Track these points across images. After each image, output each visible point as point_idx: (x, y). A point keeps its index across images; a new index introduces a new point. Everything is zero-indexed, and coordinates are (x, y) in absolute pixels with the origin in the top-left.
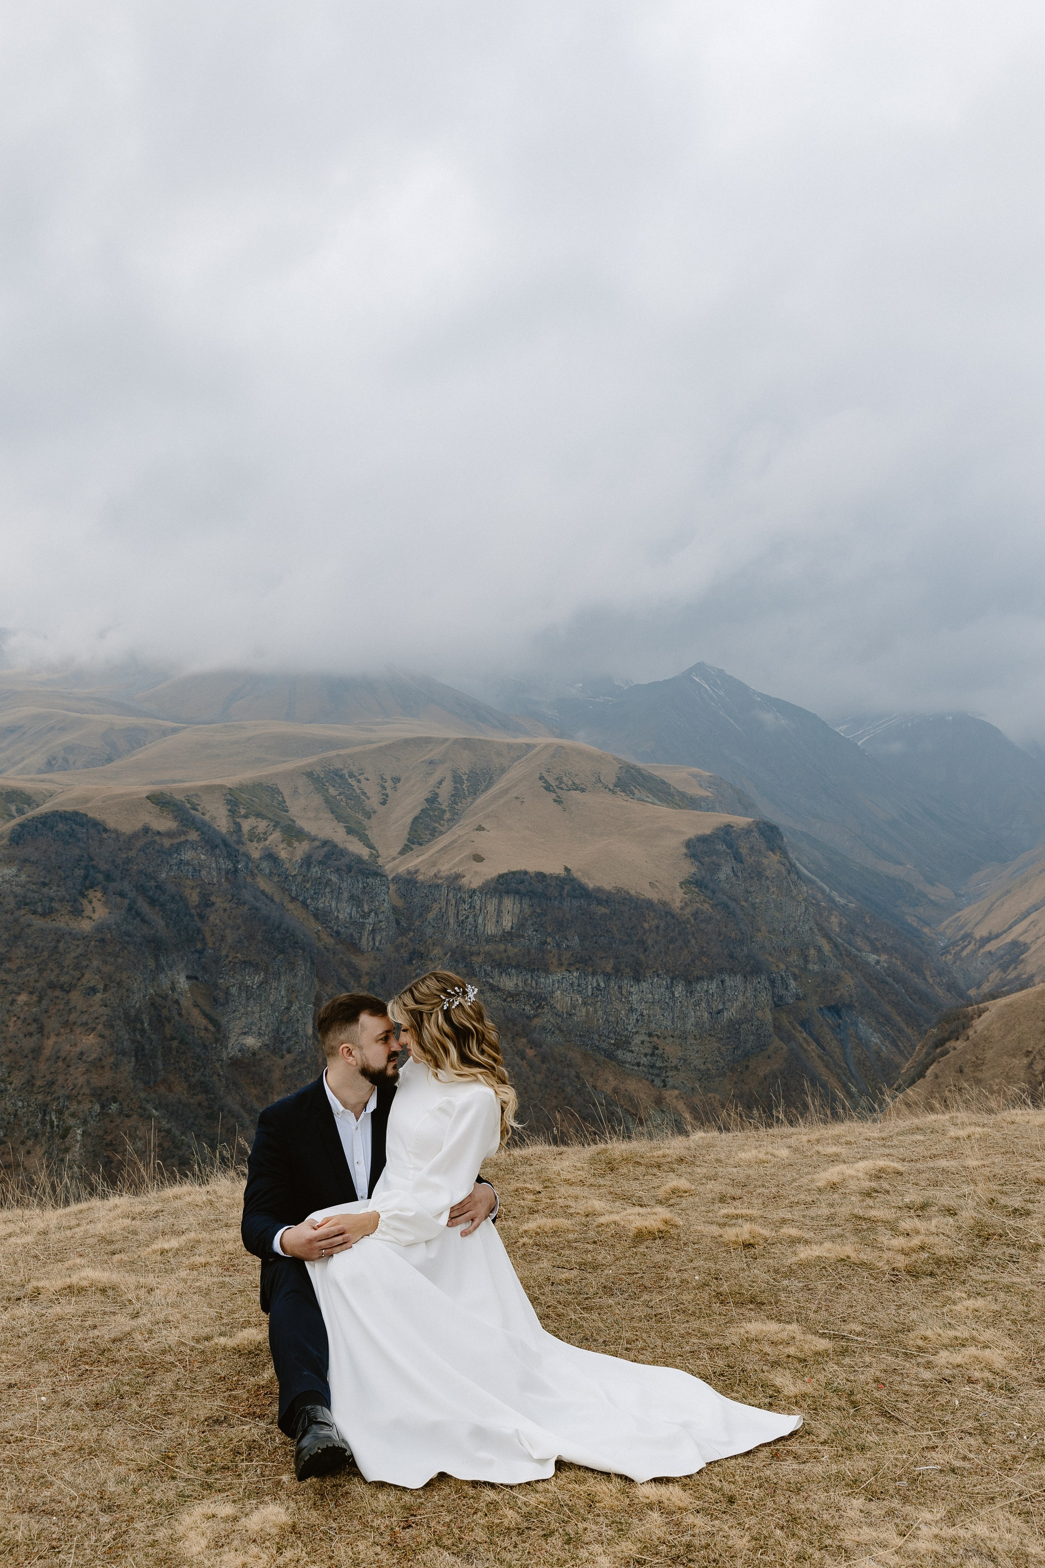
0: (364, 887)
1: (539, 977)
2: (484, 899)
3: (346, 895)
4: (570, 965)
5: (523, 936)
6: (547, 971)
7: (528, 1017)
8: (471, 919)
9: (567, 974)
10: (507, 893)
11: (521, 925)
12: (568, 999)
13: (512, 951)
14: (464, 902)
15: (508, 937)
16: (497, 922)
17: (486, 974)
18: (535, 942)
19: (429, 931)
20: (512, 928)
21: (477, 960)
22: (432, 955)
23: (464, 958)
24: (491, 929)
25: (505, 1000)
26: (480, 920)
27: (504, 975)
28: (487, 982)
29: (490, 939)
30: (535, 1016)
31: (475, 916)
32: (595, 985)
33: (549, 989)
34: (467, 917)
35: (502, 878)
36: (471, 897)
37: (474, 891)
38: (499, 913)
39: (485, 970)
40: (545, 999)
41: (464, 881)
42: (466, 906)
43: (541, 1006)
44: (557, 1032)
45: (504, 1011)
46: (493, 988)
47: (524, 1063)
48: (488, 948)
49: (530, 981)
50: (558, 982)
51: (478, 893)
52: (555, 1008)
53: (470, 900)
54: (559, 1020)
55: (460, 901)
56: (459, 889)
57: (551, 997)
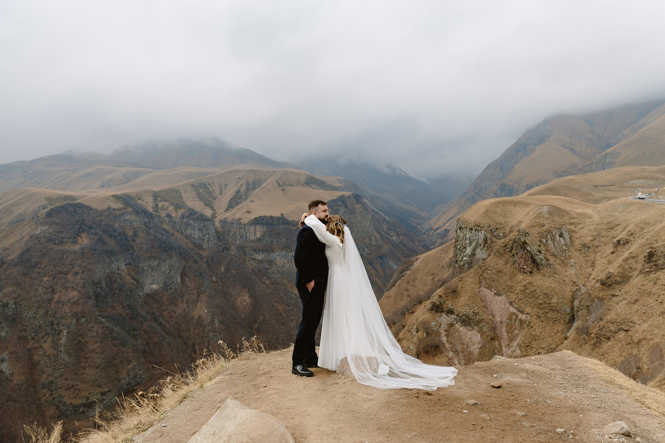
0: (204, 225)
1: (271, 254)
2: (249, 227)
3: (197, 229)
4: (282, 249)
5: (264, 240)
6: (274, 252)
7: (267, 269)
8: (244, 235)
9: (281, 252)
10: (258, 224)
11: (264, 236)
12: (282, 261)
13: (260, 245)
14: (242, 228)
15: (259, 240)
16: (255, 235)
17: (251, 254)
18: (269, 241)
19: (231, 239)
20: (260, 237)
21: (247, 249)
22: (231, 249)
23: (242, 249)
24: (252, 238)
25: (258, 263)
26: (248, 235)
27: (257, 254)
28: (251, 257)
29: (252, 241)
30: (270, 268)
31: (246, 233)
32: (292, 255)
33: (275, 258)
34: (243, 234)
35: (256, 219)
36: (244, 226)
37: (245, 224)
38: (255, 232)
39: (250, 253)
40: (273, 262)
41: (242, 221)
42: (243, 230)
43: (271, 265)
44: (278, 273)
45: (258, 267)
46: (253, 259)
47: (264, 286)
48: (251, 245)
49: (267, 256)
50: (278, 255)
51: (247, 225)
52: (277, 265)
53: (244, 228)
54: (279, 269)
55: (240, 228)
56: (240, 224)
57: (275, 261)
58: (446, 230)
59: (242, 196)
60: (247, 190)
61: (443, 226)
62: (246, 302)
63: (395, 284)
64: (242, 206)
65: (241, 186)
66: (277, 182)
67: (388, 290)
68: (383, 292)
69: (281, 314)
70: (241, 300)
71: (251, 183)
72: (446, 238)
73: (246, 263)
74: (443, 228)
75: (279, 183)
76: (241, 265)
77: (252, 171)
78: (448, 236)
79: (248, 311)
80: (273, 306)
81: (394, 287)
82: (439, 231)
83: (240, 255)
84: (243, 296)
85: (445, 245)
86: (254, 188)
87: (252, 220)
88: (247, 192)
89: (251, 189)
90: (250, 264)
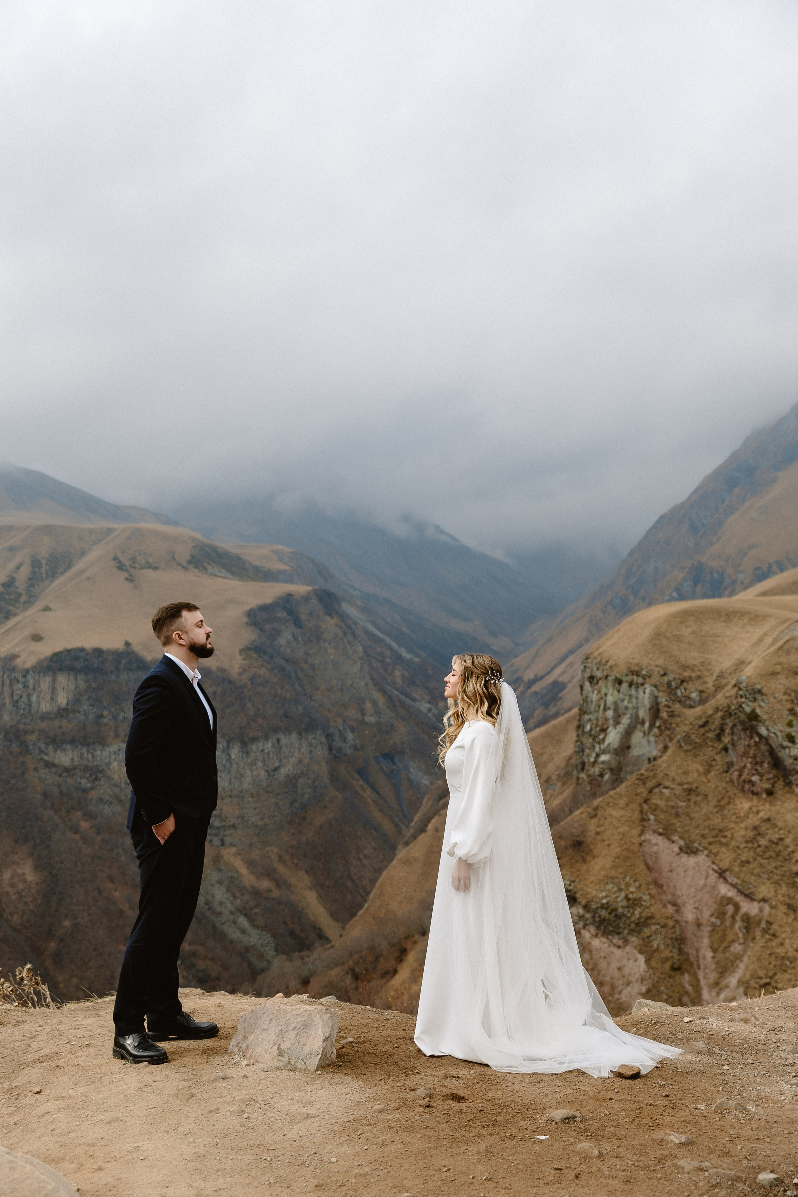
1: (95, 750)
2: (37, 679)
5: (79, 712)
6: (103, 744)
7: (85, 791)
8: (25, 699)
10: (61, 669)
11: (77, 701)
13: (68, 725)
14: (18, 682)
15: (63, 713)
16: (52, 699)
17: (41, 751)
18: (91, 717)
20: (68, 704)
21: (31, 738)
23: (18, 737)
24: (45, 706)
25: (60, 776)
26: (34, 699)
27: (59, 751)
28: (42, 759)
29: (44, 717)
30: (92, 788)
31: (29, 695)
33: (106, 761)
34: (21, 697)
35: (56, 656)
36: (24, 676)
37: (28, 671)
38: (53, 691)
39: (39, 748)
40: (102, 771)
41: (18, 661)
42: (20, 686)
43: (97, 779)
44: (115, 802)
45: (59, 786)
46: (48, 765)
47: (77, 837)
48: (43, 725)
49: (85, 755)
50: (115, 753)
51: (31, 673)
52: (112, 779)
53: (24, 680)
54: (117, 790)
55: (14, 681)
56: (14, 669)
57: (108, 768)
58: (555, 684)
59: (19, 595)
60: (35, 579)
61: (547, 674)
62: (25, 881)
63: (426, 825)
64: (18, 623)
65: (18, 567)
66: (115, 558)
67: (407, 844)
68: (393, 849)
69: (122, 912)
70: (13, 877)
71: (44, 562)
72: (555, 705)
73: (27, 776)
74: (549, 680)
75: (120, 562)
76: (13, 782)
77: (48, 530)
78: (561, 698)
79: (32, 907)
80: (100, 892)
81: (423, 835)
82: (536, 687)
83: (11, 753)
84: (17, 864)
85: (554, 722)
86: (53, 574)
87: (46, 658)
88: (32, 586)
89: (44, 576)
90: (39, 778)
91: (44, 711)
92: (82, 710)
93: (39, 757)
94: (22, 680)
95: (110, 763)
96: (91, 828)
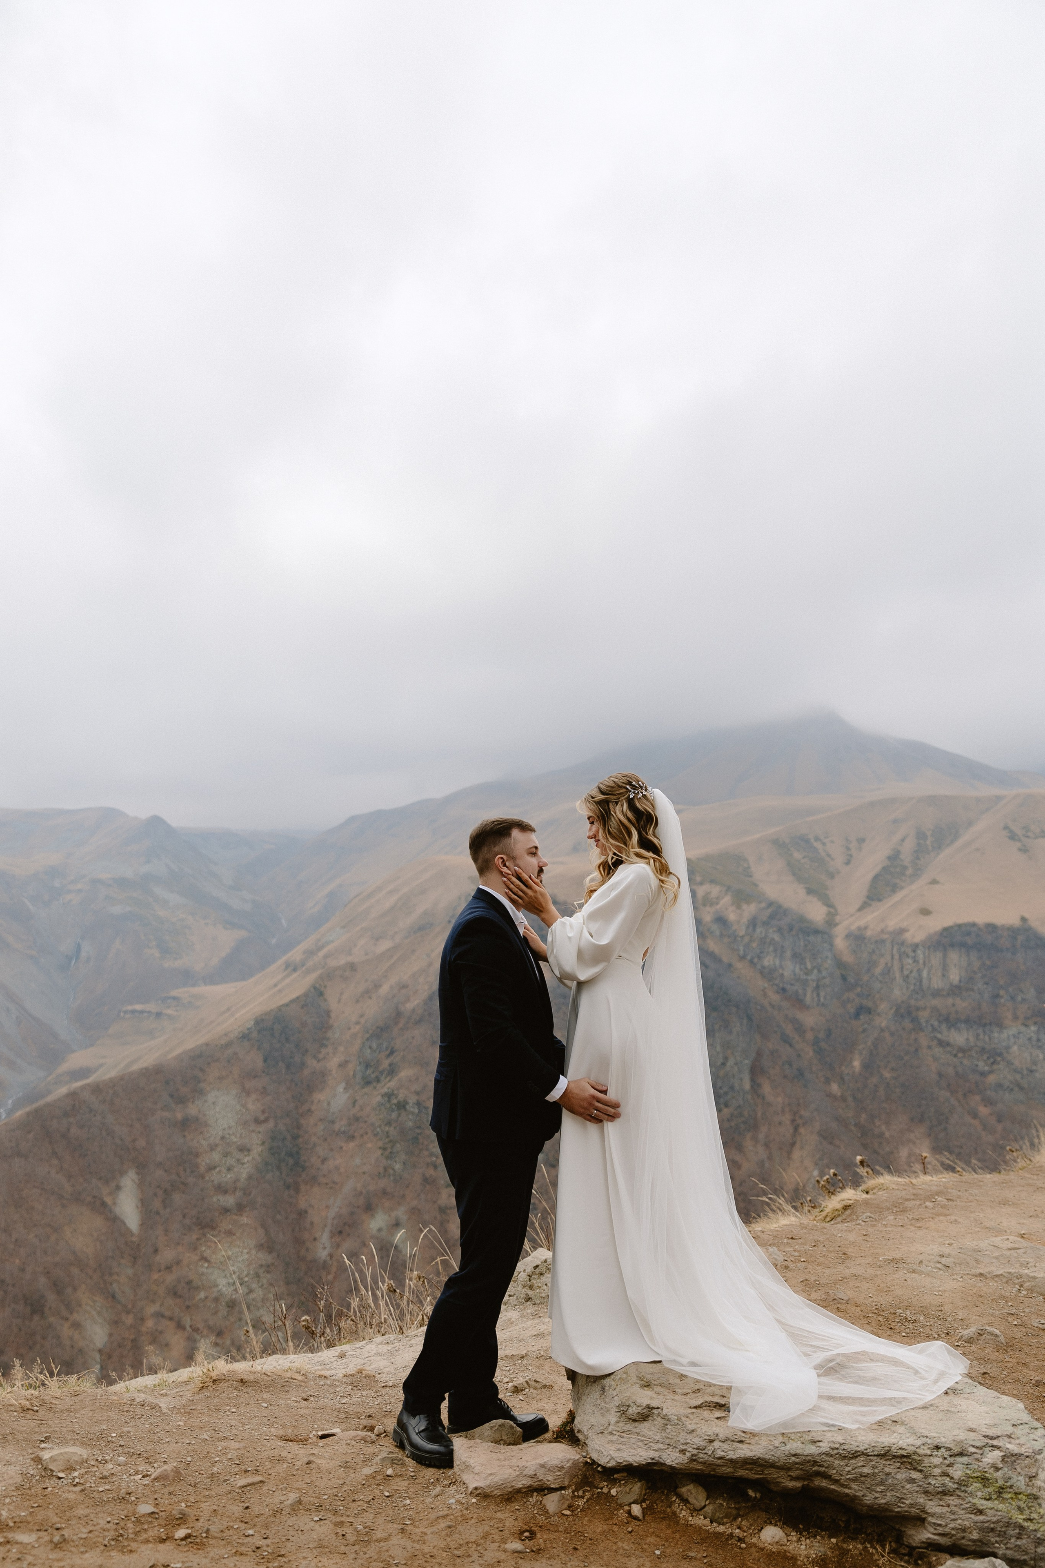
0: (806, 945)
1: (991, 1031)
2: (927, 954)
3: (788, 954)
4: (1026, 1018)
5: (973, 990)
6: (1001, 1026)
7: (983, 1074)
8: (915, 974)
9: (1023, 1029)
10: (952, 945)
11: (970, 978)
12: (1026, 1055)
13: (962, 1005)
14: (908, 956)
15: (955, 990)
16: (943, 975)
17: (934, 1029)
18: (986, 996)
19: (877, 985)
20: (960, 981)
21: (924, 1015)
22: (879, 1011)
23: (910, 1013)
24: (937, 983)
25: (955, 1056)
26: (925, 974)
27: (953, 1030)
28: (935, 1037)
29: (937, 993)
30: (990, 1072)
31: (919, 971)
33: (1004, 1044)
34: (911, 972)
35: (947, 931)
36: (914, 951)
37: (917, 946)
38: (945, 967)
39: (932, 1025)
40: (1000, 1055)
41: (907, 936)
42: (910, 961)
43: (996, 1062)
44: (1016, 1089)
45: (955, 1067)
46: (942, 1044)
47: (976, 1122)
48: (935, 1002)
49: (981, 1037)
50: (1014, 1036)
51: (920, 947)
52: (1012, 1064)
53: (913, 954)
54: (1018, 1077)
55: (903, 955)
56: (903, 943)
57: (1008, 1053)
59: (905, 868)
60: (920, 852)
64: (905, 897)
65: (903, 840)
66: (1006, 828)
71: (929, 833)
73: (921, 1054)
75: (1011, 831)
76: (906, 1058)
77: (931, 800)
83: (904, 1029)
84: (914, 1143)
86: (939, 846)
87: (936, 933)
88: (918, 858)
89: (930, 848)
90: (933, 1056)
91: (936, 987)
92: (975, 988)
93: (932, 1035)
94: (911, 954)
95: (1008, 1048)
96: (991, 1114)
